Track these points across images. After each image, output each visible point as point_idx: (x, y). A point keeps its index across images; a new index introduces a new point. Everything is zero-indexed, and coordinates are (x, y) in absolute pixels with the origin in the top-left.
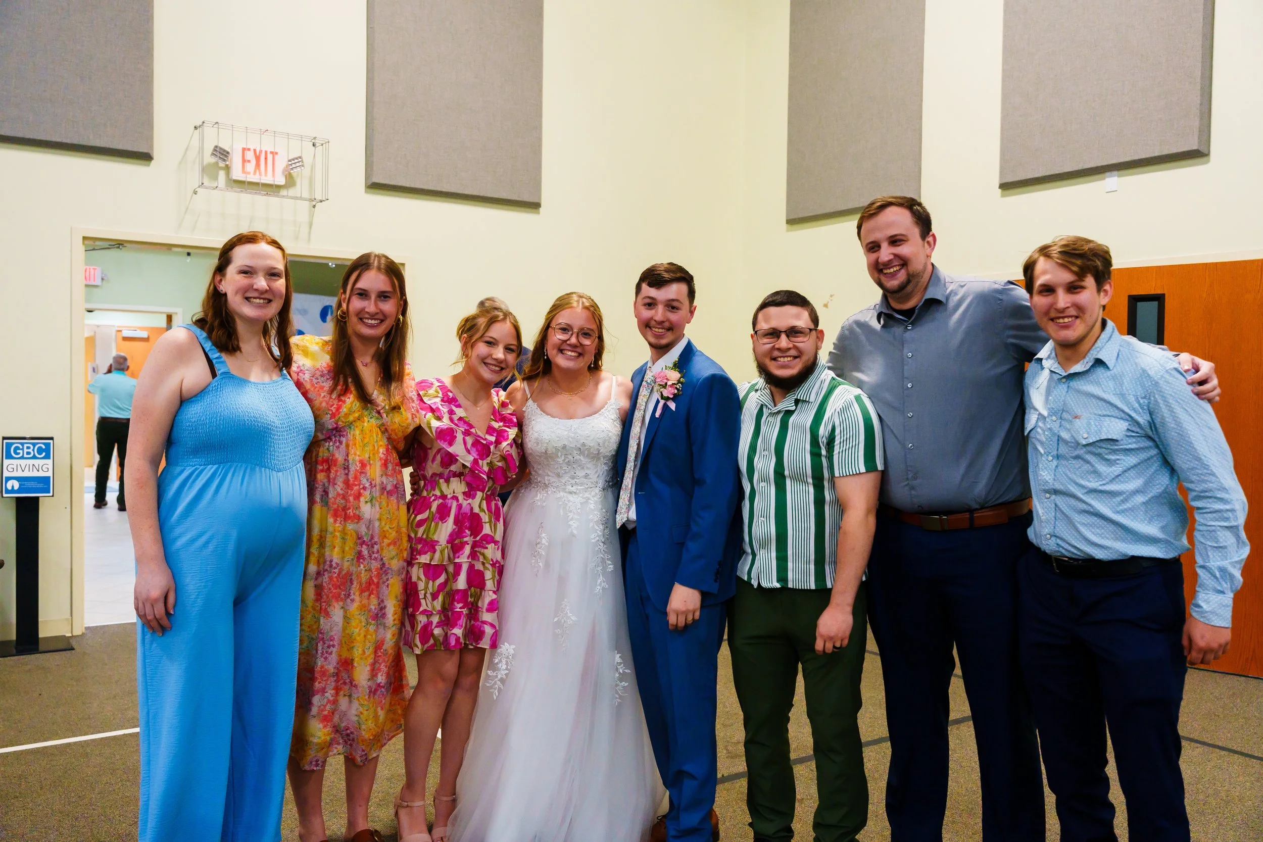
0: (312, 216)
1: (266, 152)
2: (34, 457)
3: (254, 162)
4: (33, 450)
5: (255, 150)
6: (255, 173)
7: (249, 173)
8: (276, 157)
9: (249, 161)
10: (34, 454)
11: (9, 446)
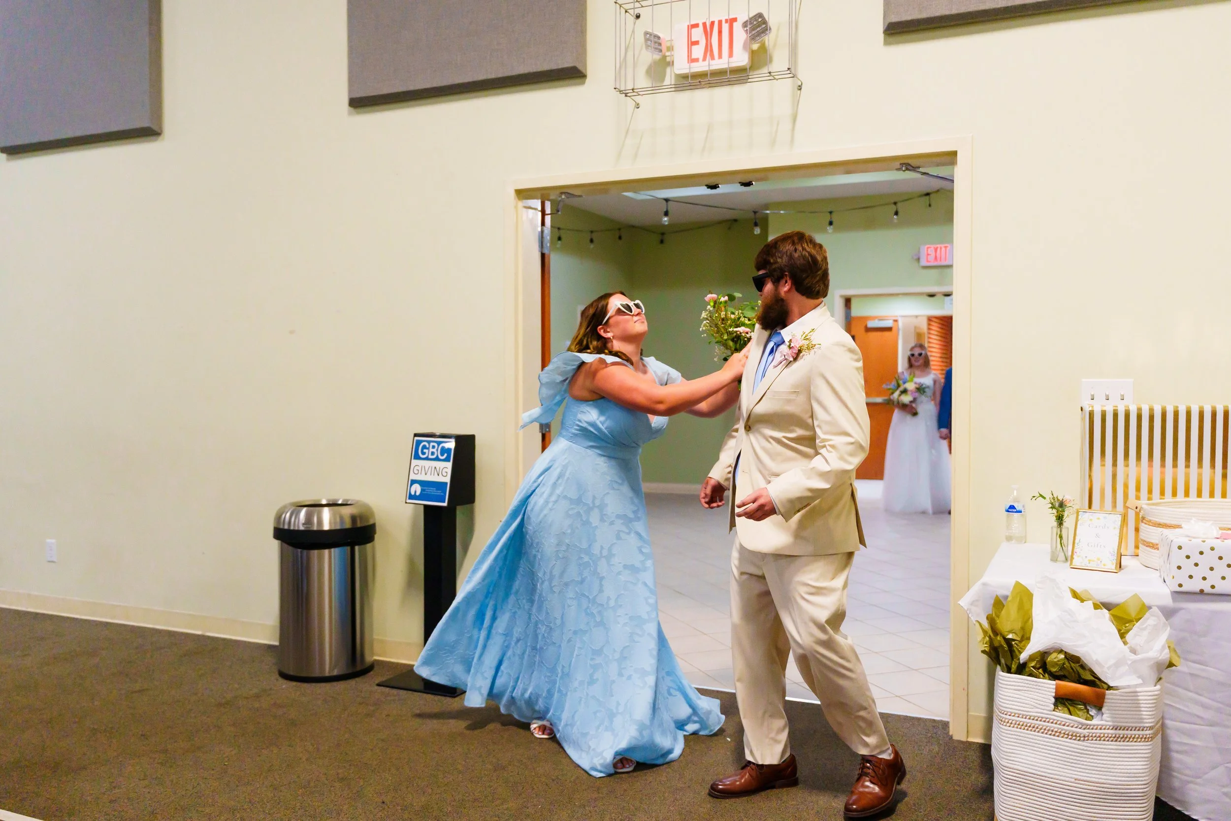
0: (796, 103)
1: (720, 22)
2: (437, 459)
3: (703, 42)
4: (437, 450)
5: (704, 24)
6: (704, 60)
7: (697, 60)
8: (735, 24)
9: (697, 43)
10: (437, 456)
11: (418, 443)
